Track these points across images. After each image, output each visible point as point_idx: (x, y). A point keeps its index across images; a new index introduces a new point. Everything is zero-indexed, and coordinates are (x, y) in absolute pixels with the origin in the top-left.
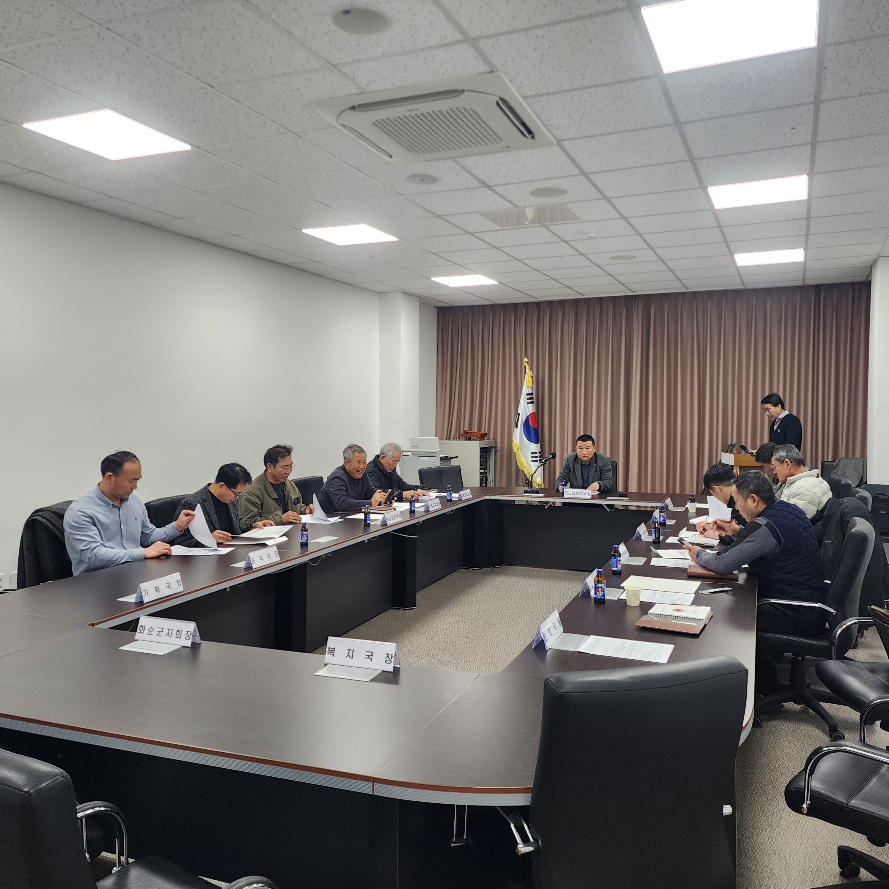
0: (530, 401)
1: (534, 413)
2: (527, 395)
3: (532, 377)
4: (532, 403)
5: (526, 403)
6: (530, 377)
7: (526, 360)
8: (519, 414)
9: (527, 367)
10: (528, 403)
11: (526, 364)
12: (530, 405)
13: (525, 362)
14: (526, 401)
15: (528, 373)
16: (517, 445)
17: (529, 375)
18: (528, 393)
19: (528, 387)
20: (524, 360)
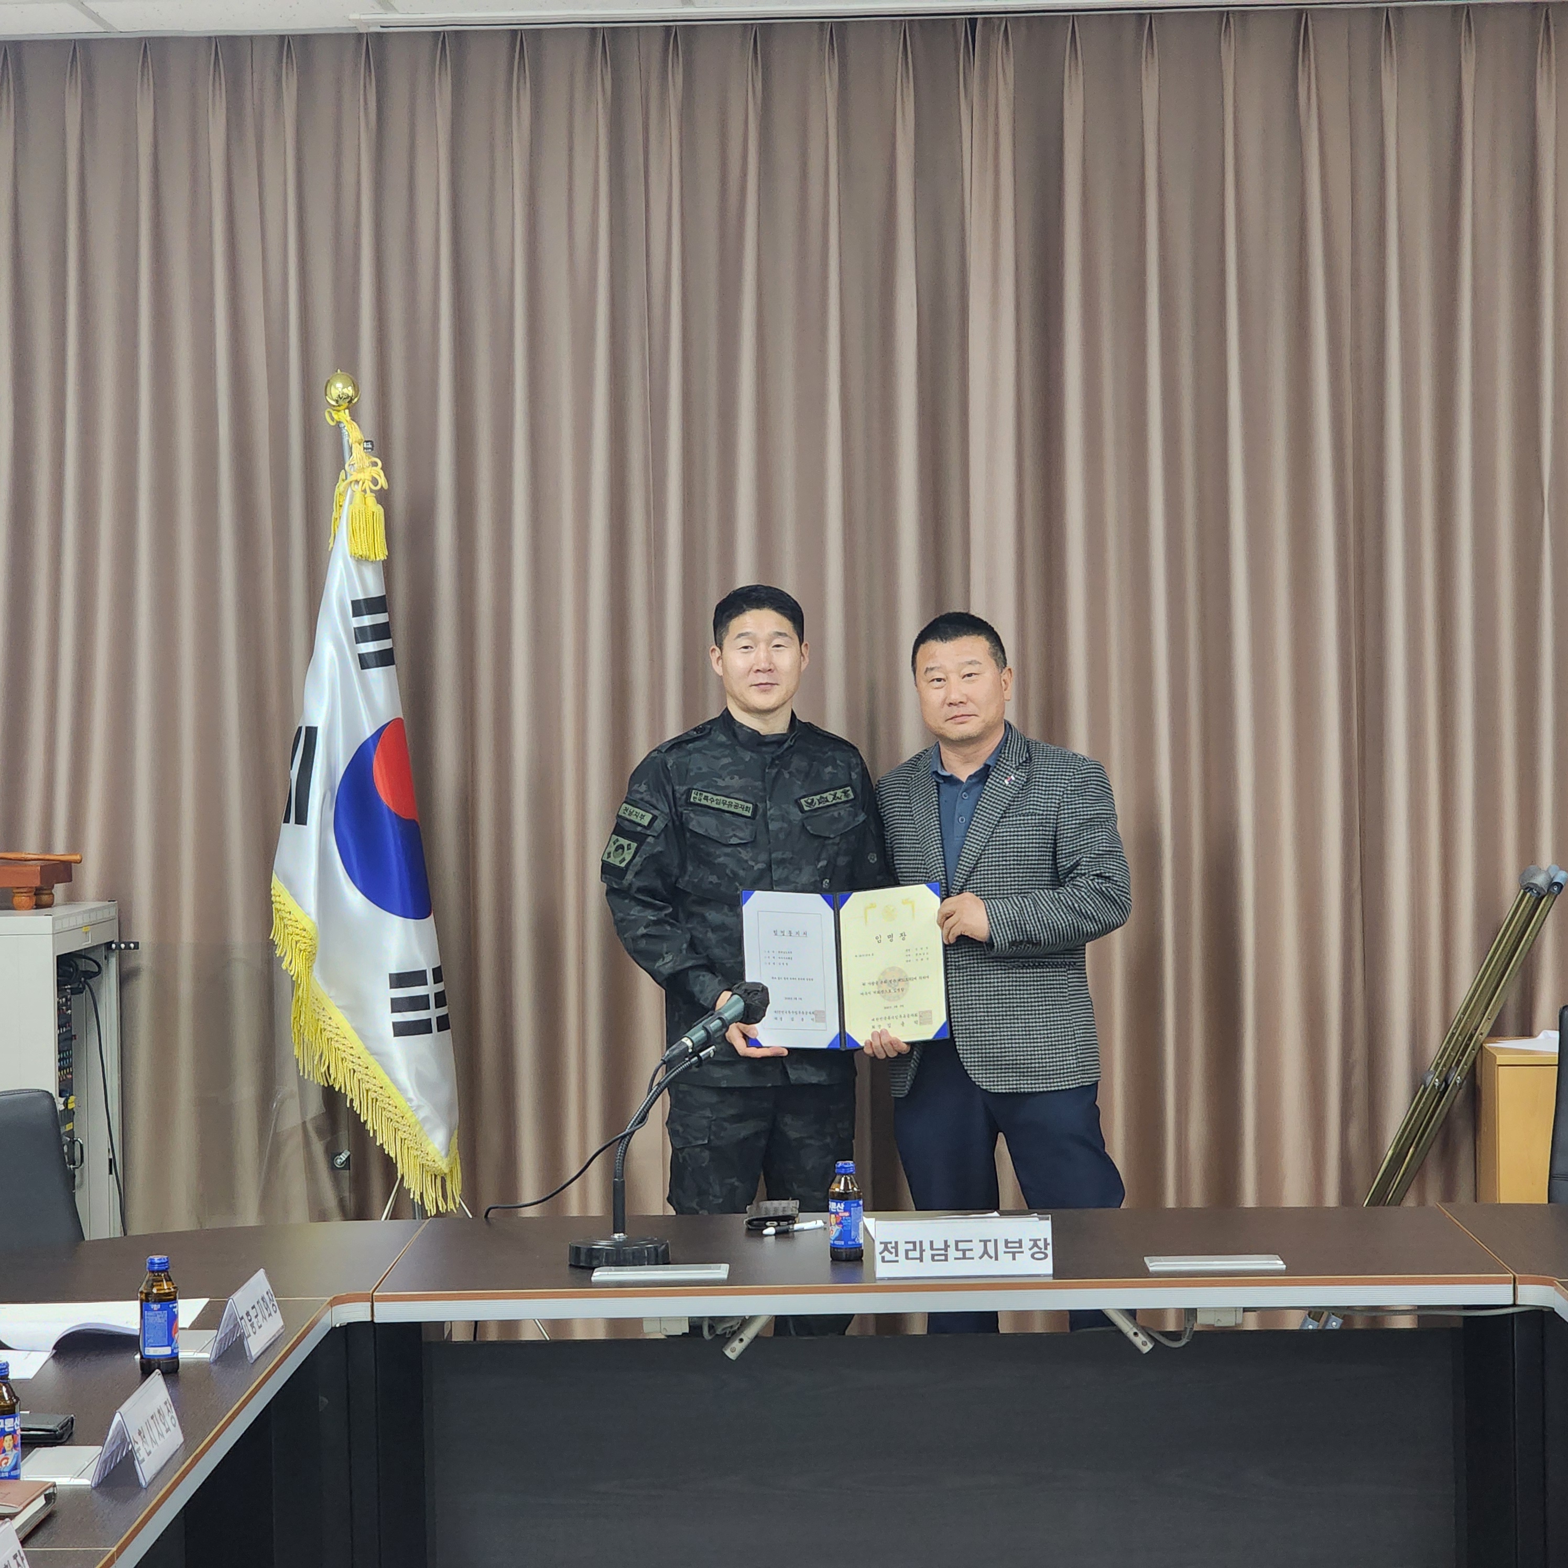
0: (370, 647)
1: (396, 724)
2: (359, 608)
3: (383, 498)
4: (385, 659)
5: (353, 665)
6: (371, 499)
7: (339, 388)
8: (311, 732)
9: (353, 434)
10: (364, 662)
11: (344, 416)
12: (376, 674)
13: (337, 401)
14: (352, 650)
15: (362, 470)
16: (304, 933)
17: (366, 481)
18: (361, 597)
19: (361, 560)
20: (333, 388)
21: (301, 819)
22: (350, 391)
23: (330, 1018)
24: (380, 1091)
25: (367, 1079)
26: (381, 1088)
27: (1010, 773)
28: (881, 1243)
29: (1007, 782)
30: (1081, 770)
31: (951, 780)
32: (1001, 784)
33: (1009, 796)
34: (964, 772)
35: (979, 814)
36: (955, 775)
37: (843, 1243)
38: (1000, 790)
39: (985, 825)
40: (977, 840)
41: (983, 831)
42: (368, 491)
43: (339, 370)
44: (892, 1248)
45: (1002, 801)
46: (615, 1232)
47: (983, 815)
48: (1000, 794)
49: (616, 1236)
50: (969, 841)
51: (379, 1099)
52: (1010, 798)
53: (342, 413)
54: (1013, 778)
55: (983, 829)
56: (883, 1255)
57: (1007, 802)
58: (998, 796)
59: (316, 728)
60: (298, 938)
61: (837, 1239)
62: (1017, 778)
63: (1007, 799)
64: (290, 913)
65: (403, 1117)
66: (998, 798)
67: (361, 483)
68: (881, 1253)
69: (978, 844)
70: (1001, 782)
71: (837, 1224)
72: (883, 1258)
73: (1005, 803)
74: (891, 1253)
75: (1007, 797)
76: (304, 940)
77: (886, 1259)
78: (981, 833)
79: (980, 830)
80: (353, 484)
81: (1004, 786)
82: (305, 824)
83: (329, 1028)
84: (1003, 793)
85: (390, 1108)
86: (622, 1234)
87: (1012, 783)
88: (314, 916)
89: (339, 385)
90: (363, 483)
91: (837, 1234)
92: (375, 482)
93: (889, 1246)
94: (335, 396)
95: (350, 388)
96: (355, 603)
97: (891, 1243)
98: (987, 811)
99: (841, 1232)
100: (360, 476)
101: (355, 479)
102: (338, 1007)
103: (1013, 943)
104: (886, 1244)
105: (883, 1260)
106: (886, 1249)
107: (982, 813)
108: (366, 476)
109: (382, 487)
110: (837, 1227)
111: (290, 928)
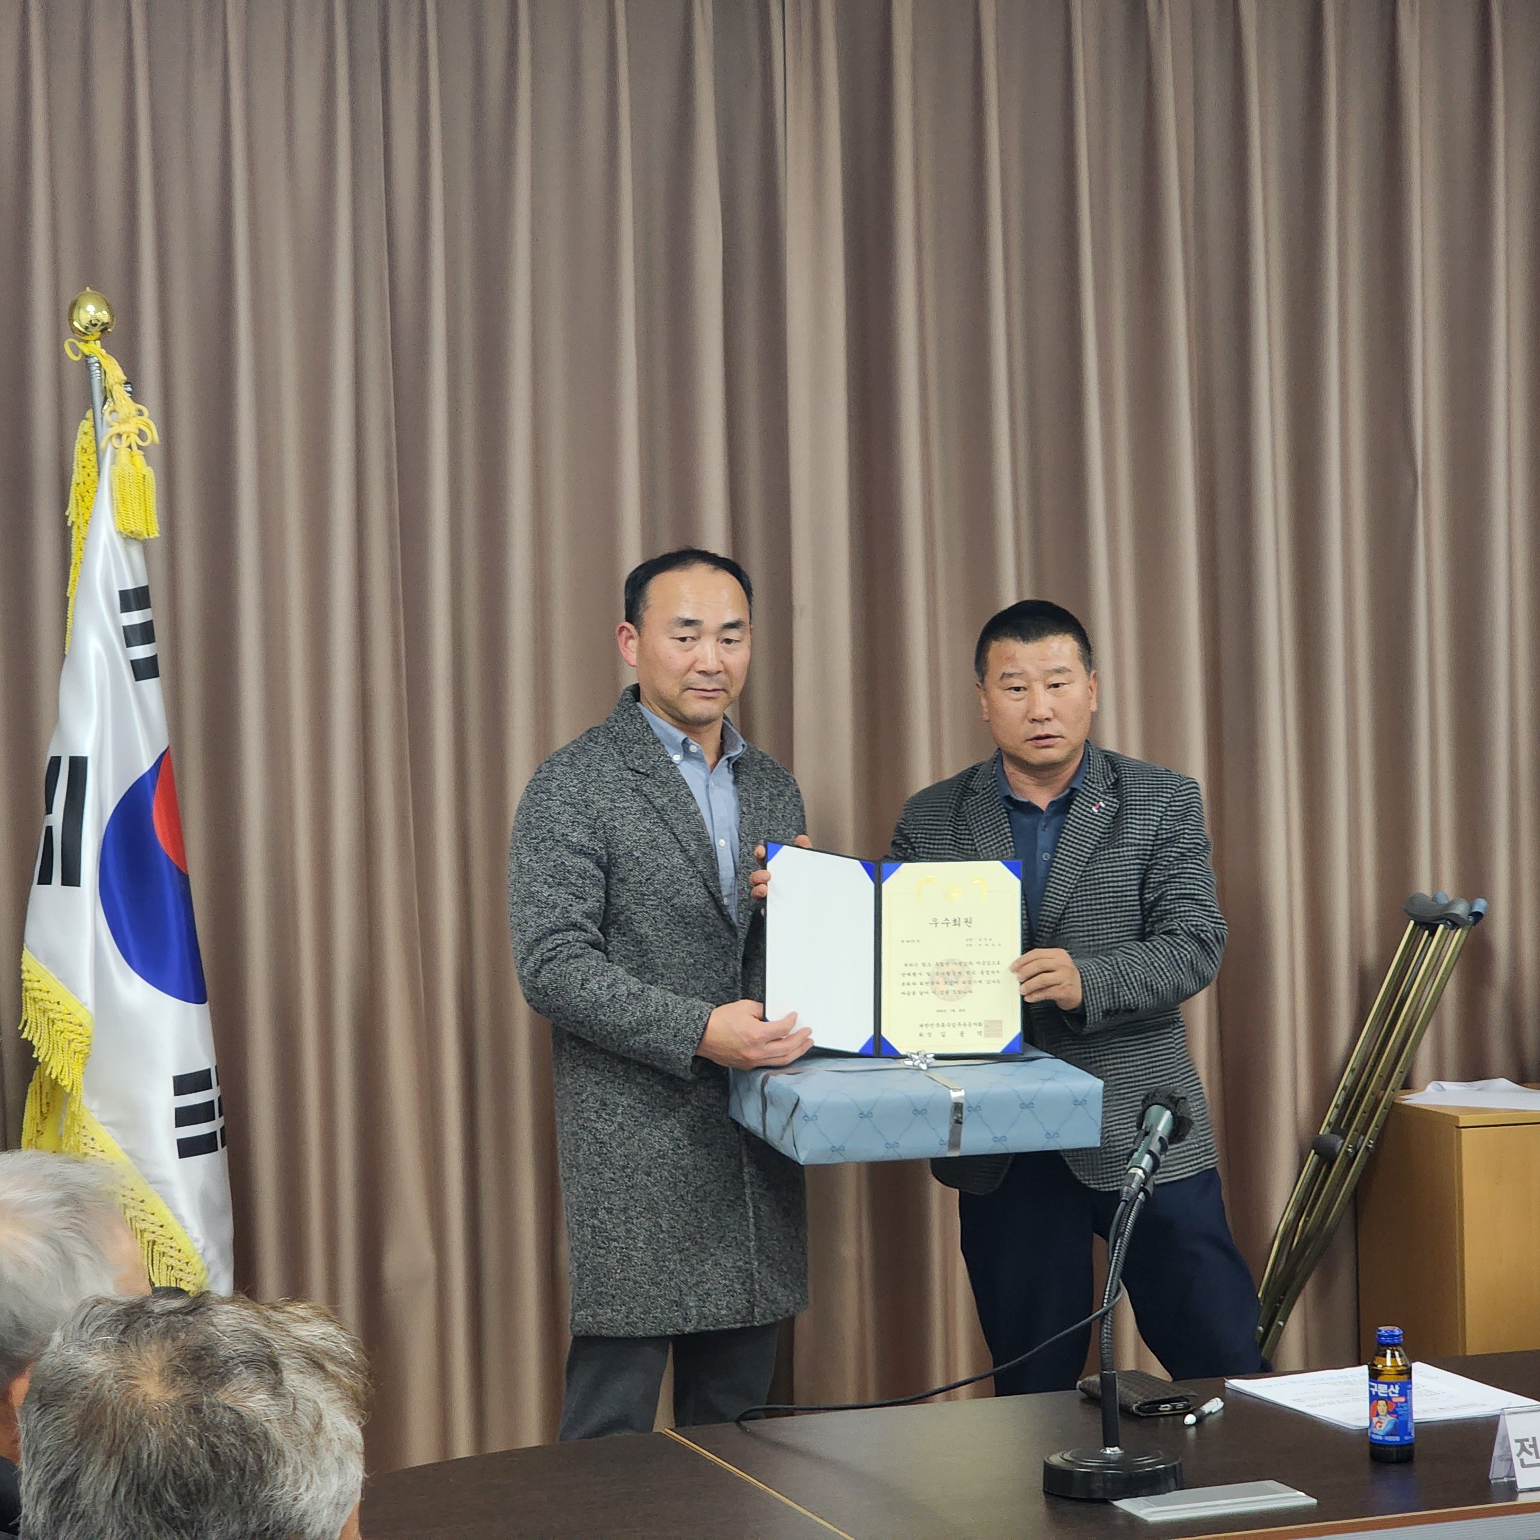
0: (138, 653)
2: (125, 601)
4: (152, 668)
5: (127, 675)
6: (139, 459)
7: (91, 312)
10: (137, 671)
11: (95, 348)
12: (146, 688)
13: (86, 328)
14: (126, 655)
15: (125, 421)
16: (80, 1030)
17: (132, 435)
18: (130, 586)
19: (129, 538)
20: (82, 311)
21: (71, 878)
22: (104, 316)
23: (93, 1139)
24: (160, 1231)
25: (143, 1217)
26: (162, 1226)
27: (1098, 799)
28: (1517, 1441)
29: (1095, 809)
30: (1180, 791)
31: (1029, 808)
32: (1088, 812)
33: (1100, 827)
34: (1042, 799)
35: (1064, 849)
36: (1031, 800)
37: (1397, 1439)
38: (1087, 819)
39: (1072, 863)
40: (1064, 881)
41: (1071, 871)
42: (134, 447)
43: (88, 289)
44: (1531, 1446)
45: (1091, 834)
46: (1107, 1445)
47: (1068, 851)
48: (1089, 825)
49: (1109, 1451)
50: (1054, 883)
51: (159, 1241)
52: (1101, 830)
53: (92, 344)
54: (1103, 805)
55: (1070, 868)
56: (1521, 1457)
57: (1099, 834)
58: (1086, 826)
59: (84, 759)
60: (72, 1036)
61: (1390, 1434)
62: (1107, 805)
63: (1098, 831)
64: (58, 1003)
65: (187, 1263)
66: (1086, 829)
67: (124, 437)
68: (1519, 1455)
69: (1066, 887)
70: (1088, 809)
71: (1389, 1413)
72: (1522, 1460)
73: (1096, 836)
74: (1531, 1454)
75: (1097, 828)
76: (81, 1039)
77: (1526, 1463)
78: (1068, 872)
79: (1067, 869)
80: (114, 439)
81: (1092, 814)
82: (78, 885)
83: (92, 1152)
84: (1092, 824)
85: (172, 1252)
86: (1116, 1449)
87: (1102, 810)
88: (90, 1007)
89: (91, 308)
90: (128, 437)
91: (1390, 1427)
92: (141, 435)
93: (1526, 1444)
94: (85, 322)
95: (105, 312)
96: (124, 594)
97: (1527, 1440)
98: (1074, 845)
99: (1395, 1424)
100: (123, 428)
101: (117, 432)
102: (104, 1124)
103: (1107, 1013)
104: (1521, 1441)
105: (1523, 1465)
106: (1523, 1449)
107: (1067, 848)
108: (131, 428)
109: (153, 441)
110: (1389, 1418)
111: (59, 1023)
